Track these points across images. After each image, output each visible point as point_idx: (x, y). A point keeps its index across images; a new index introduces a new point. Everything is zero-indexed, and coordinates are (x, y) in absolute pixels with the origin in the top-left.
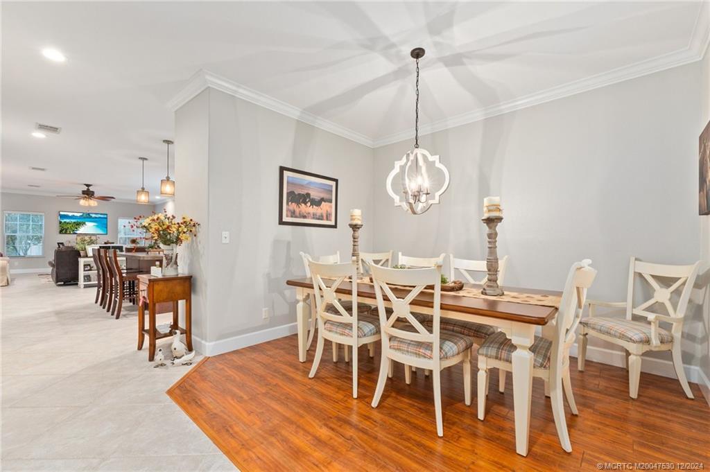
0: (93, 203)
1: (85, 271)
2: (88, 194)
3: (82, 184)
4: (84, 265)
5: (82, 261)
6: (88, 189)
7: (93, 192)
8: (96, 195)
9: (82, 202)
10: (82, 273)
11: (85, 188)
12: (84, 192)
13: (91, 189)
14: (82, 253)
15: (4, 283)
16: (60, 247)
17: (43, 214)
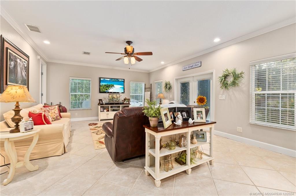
15: (61, 150)
16: (100, 103)
17: (90, 79)
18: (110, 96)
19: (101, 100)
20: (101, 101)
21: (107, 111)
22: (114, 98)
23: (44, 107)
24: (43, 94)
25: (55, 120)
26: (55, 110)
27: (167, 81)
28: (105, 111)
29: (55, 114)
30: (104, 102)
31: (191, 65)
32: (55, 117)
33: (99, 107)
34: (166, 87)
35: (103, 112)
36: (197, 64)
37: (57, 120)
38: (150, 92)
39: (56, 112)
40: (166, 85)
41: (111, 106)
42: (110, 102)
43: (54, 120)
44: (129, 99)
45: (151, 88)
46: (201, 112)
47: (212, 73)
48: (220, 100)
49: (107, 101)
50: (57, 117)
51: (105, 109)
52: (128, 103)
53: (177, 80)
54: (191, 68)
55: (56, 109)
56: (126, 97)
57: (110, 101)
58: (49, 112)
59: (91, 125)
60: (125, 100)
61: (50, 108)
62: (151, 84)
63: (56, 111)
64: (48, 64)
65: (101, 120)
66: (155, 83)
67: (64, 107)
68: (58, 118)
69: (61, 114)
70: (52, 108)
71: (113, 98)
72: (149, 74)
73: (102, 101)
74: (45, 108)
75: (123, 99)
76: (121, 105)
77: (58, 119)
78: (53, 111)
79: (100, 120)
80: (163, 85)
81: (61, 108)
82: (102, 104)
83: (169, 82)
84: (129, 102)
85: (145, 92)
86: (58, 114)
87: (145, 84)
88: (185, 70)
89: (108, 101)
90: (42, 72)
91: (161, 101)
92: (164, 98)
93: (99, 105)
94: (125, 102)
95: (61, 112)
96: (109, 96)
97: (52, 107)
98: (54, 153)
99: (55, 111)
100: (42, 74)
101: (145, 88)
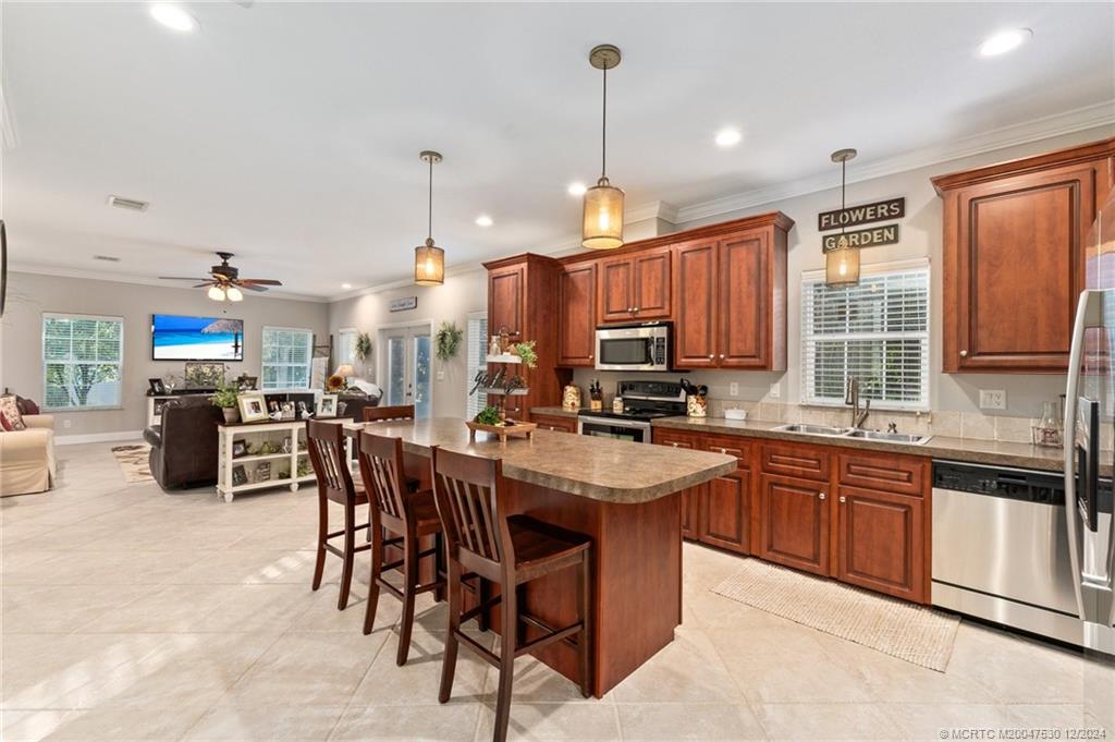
0: (235, 294)
1: (235, 457)
2: (226, 274)
3: (213, 253)
4: (234, 443)
5: (227, 435)
6: (225, 264)
7: (235, 270)
8: (241, 276)
9: (216, 293)
10: (226, 462)
11: (219, 262)
12: (216, 270)
13: (231, 263)
14: (228, 414)
15: (42, 484)
16: (153, 389)
18: (190, 370)
19: (158, 381)
20: (156, 385)
22: (204, 374)
27: (361, 333)
30: (167, 387)
31: (402, 302)
33: (151, 400)
34: (361, 348)
36: (410, 301)
39: (13, 413)
40: (361, 341)
42: (189, 388)
45: (332, 348)
46: (331, 400)
47: (429, 325)
49: (181, 385)
52: (250, 388)
53: (383, 331)
54: (402, 308)
56: (245, 372)
57: (189, 384)
62: (331, 337)
69: (23, 417)
71: (200, 375)
72: (327, 307)
73: (161, 385)
75: (236, 379)
80: (354, 343)
82: (162, 393)
83: (366, 335)
84: (254, 385)
85: (313, 356)
86: (17, 418)
87: (314, 336)
88: (393, 310)
89: (184, 385)
93: (149, 394)
94: (240, 388)
95: (23, 414)
96: (186, 371)
98: (26, 488)
101: (314, 347)
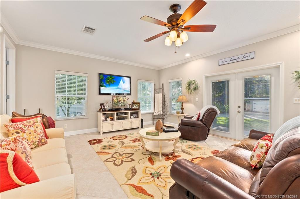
16: (101, 108)
17: (86, 75)
18: (115, 99)
19: (103, 104)
20: (102, 106)
21: (111, 120)
22: (120, 101)
23: (13, 121)
24: (9, 96)
25: (36, 147)
26: (37, 127)
27: (192, 79)
28: (109, 119)
29: (36, 134)
30: (106, 107)
31: (237, 57)
32: (36, 140)
33: (101, 114)
34: (189, 88)
35: (107, 122)
36: (246, 55)
37: (40, 145)
38: (162, 94)
39: (39, 131)
40: (189, 84)
41: (116, 113)
42: (114, 108)
43: (34, 146)
44: (139, 103)
45: (163, 89)
47: (278, 67)
48: (294, 104)
50: (40, 140)
51: (108, 117)
52: (137, 107)
53: (207, 78)
54: (235, 61)
55: (38, 123)
56: (134, 100)
57: (114, 106)
58: (24, 132)
59: (94, 144)
60: (133, 103)
61: (25, 122)
62: (163, 84)
63: (39, 128)
64: (18, 47)
65: (103, 133)
66: (169, 82)
67: (50, 117)
68: (43, 141)
69: (47, 131)
70: (30, 122)
71: (118, 102)
72: (159, 72)
73: (104, 107)
74: (14, 124)
75: (131, 103)
76: (129, 112)
77: (43, 144)
78: (32, 129)
79: (101, 134)
80: (185, 85)
81: (45, 120)
82: (105, 111)
83: (194, 81)
84: (139, 106)
85: (155, 93)
86: (42, 135)
87: (155, 84)
88: (222, 64)
89: (112, 106)
90: (8, 60)
91: (182, 106)
92: (188, 102)
93: (99, 111)
94: (133, 108)
95: (46, 128)
96: (113, 99)
97: (30, 120)
99: (37, 129)
100: (7, 63)
101: (155, 89)
